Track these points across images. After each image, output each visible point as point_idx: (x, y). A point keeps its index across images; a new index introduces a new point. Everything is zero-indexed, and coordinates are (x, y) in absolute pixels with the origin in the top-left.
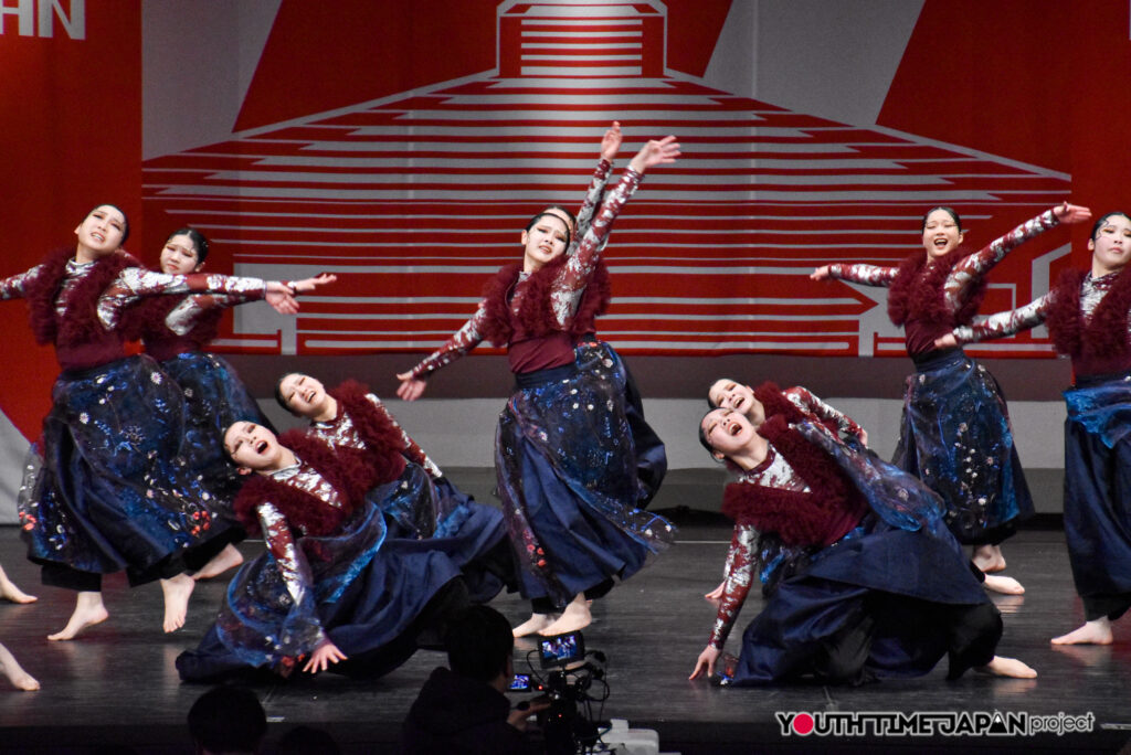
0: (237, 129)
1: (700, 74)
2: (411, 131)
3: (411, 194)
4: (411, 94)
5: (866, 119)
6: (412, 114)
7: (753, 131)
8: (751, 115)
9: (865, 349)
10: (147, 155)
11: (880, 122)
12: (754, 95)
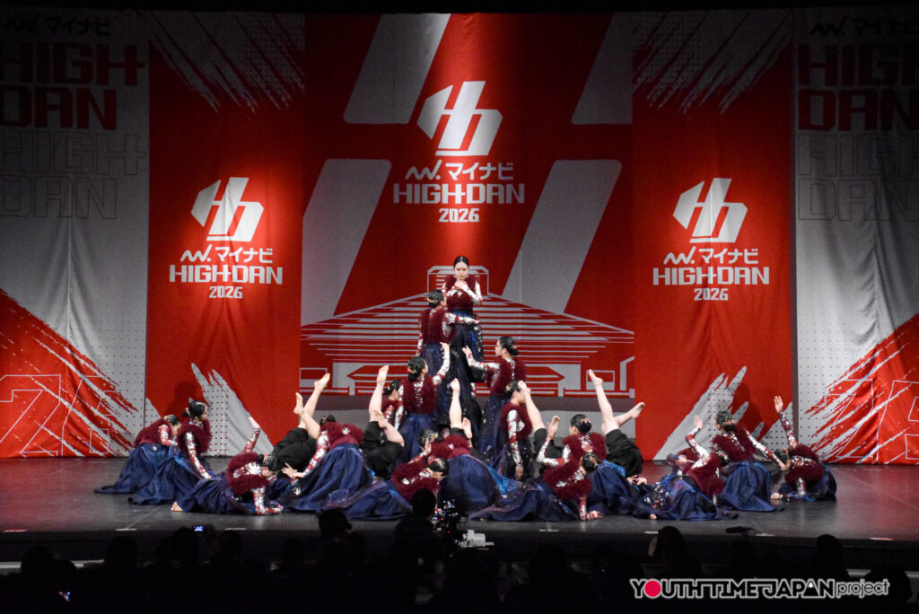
0: (335, 314)
1: (500, 293)
2: (396, 315)
3: (396, 337)
4: (397, 302)
5: (560, 311)
6: (397, 309)
7: (520, 315)
8: (519, 309)
9: (561, 394)
10: (303, 324)
11: (565, 312)
12: (520, 302)
